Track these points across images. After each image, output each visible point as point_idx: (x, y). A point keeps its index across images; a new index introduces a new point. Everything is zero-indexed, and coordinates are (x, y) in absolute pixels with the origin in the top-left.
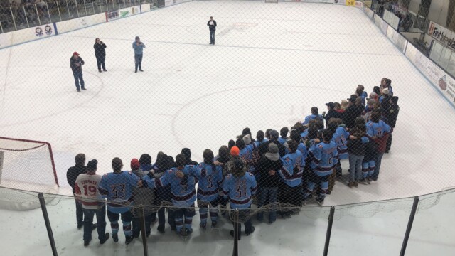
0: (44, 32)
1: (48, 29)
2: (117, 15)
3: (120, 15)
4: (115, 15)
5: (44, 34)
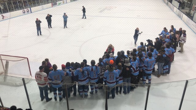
1: (28, 10)
4: (56, 4)
5: (26, 13)
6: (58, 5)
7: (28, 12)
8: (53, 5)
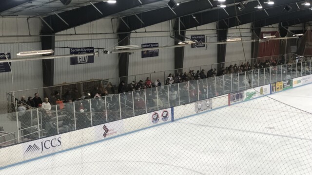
0: (160, 118)
1: (165, 114)
2: (242, 97)
3: (245, 97)
4: (239, 96)
5: (161, 120)
6: (246, 100)
7: (165, 117)
8: (231, 99)
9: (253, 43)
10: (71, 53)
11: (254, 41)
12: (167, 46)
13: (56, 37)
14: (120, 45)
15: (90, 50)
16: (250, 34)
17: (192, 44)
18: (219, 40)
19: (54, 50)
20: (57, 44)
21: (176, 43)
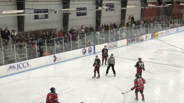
0: (87, 52)
2: (135, 40)
4: (133, 40)
9: (142, 9)
10: (35, 12)
11: (143, 8)
12: (92, 10)
13: (26, 2)
14: (64, 8)
15: (46, 11)
16: (141, 4)
17: (106, 9)
18: (122, 6)
19: (24, 10)
20: (26, 7)
21: (97, 8)
